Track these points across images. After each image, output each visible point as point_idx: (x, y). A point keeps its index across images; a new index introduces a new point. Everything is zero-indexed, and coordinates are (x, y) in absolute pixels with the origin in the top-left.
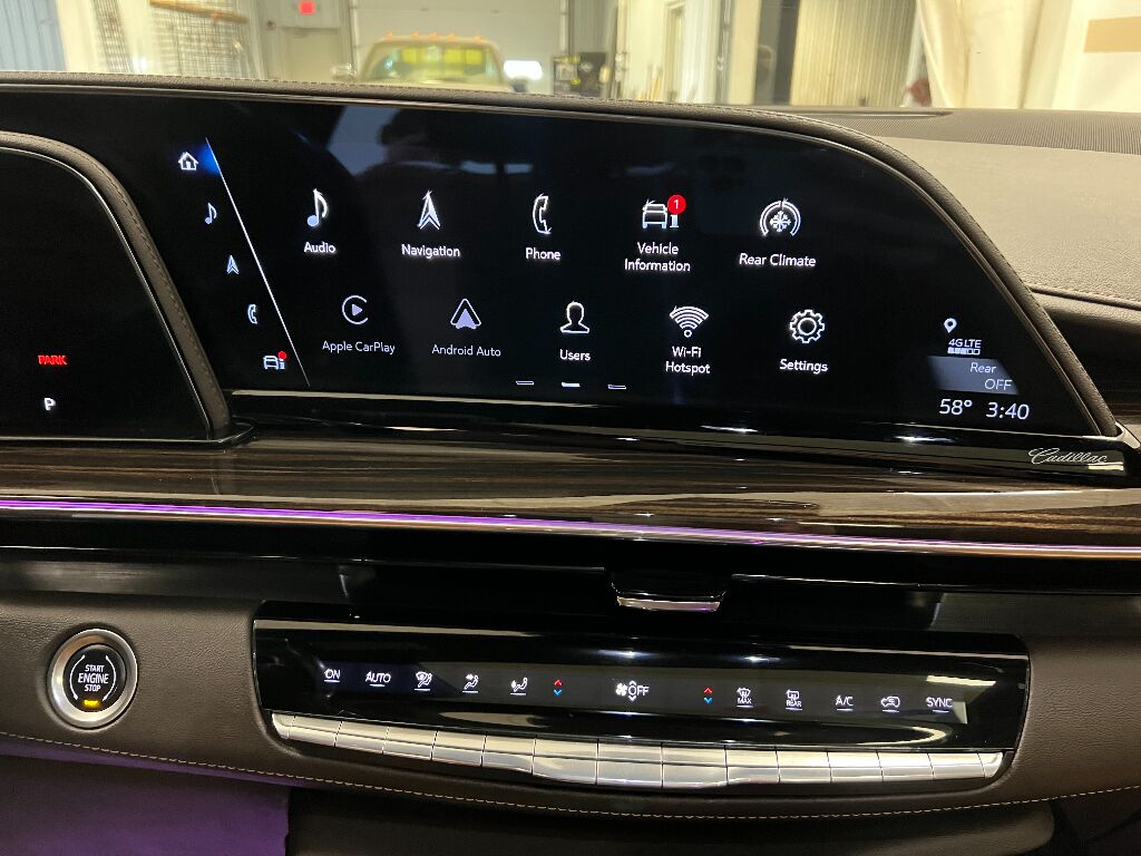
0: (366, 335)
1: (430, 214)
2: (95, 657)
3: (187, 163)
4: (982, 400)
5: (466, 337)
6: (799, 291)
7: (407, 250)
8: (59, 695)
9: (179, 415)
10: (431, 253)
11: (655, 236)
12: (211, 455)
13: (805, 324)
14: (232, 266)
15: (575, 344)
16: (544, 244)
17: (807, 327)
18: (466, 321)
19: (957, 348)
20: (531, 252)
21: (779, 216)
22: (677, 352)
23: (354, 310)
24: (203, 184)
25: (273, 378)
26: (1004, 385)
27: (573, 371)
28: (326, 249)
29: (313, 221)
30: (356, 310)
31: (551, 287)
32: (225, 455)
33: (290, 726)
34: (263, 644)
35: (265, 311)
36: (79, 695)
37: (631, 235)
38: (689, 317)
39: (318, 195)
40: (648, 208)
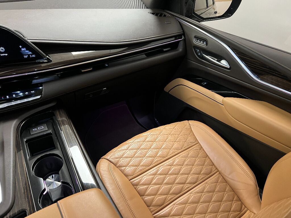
4: (29, 55)
17: (2, 50)
19: (23, 49)
26: (30, 53)
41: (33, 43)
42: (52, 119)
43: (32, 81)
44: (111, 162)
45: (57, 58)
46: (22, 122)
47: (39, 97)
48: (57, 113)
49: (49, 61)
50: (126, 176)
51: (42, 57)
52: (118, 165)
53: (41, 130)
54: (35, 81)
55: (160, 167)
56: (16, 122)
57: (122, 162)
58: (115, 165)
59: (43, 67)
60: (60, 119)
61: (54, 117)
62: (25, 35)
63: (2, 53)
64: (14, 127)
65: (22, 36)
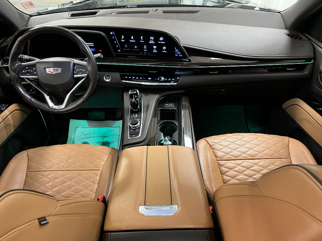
0: (127, 48)
1: (132, 38)
2: (107, 76)
3: (111, 33)
4: (179, 54)
5: (136, 48)
6: (163, 45)
7: (130, 41)
8: (105, 79)
9: (112, 56)
10: (132, 41)
11: (151, 40)
12: (114, 59)
13: (164, 48)
14: (115, 42)
15: (145, 49)
16: (142, 40)
18: (136, 47)
19: (176, 50)
20: (141, 41)
21: (161, 39)
22: (154, 50)
24: (113, 35)
25: (119, 52)
27: (145, 52)
28: (123, 41)
29: (122, 38)
30: (126, 46)
31: (143, 44)
32: (115, 59)
33: (123, 81)
34: (121, 75)
35: (118, 46)
36: (106, 79)
37: (150, 40)
38: (155, 47)
39: (123, 36)
40: (151, 38)
41: (184, 47)
42: (179, 101)
43: (175, 72)
44: (208, 143)
45: (196, 59)
46: (161, 97)
47: (176, 84)
48: (184, 98)
49: (190, 60)
50: (216, 156)
51: (186, 57)
52: (212, 147)
53: (170, 106)
54: (176, 73)
56: (158, 96)
57: (217, 146)
58: (211, 147)
59: (185, 64)
60: (184, 103)
61: (181, 100)
62: (180, 41)
63: (164, 50)
64: (156, 99)
65: (178, 41)
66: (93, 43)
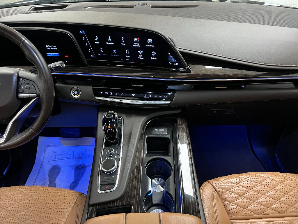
0: (103, 53)
1: (110, 39)
2: (76, 90)
3: (81, 32)
4: (173, 63)
5: (114, 54)
6: (152, 49)
7: (107, 43)
8: (72, 94)
9: (82, 63)
10: (110, 43)
11: (136, 42)
12: (86, 68)
13: (154, 53)
14: (87, 44)
15: (128, 55)
16: (123, 43)
17: (154, 54)
19: (171, 57)
20: (122, 44)
21: (150, 41)
22: (140, 56)
23: (101, 50)
24: (83, 35)
25: (92, 58)
26: (175, 61)
27: (128, 58)
28: (98, 43)
29: (96, 39)
30: (102, 50)
31: (125, 48)
32: (87, 68)
33: (97, 98)
34: (93, 89)
35: (91, 50)
36: (74, 95)
37: (133, 42)
38: (141, 52)
39: (96, 36)
40: (135, 39)
41: (181, 52)
42: (174, 127)
43: (168, 86)
44: (216, 190)
45: (196, 69)
46: (149, 120)
47: (169, 102)
48: (179, 122)
49: (188, 71)
51: (181, 65)
52: (222, 197)
53: (161, 132)
54: (170, 87)
55: (271, 221)
56: (145, 119)
58: (220, 196)
59: (181, 75)
60: (180, 127)
61: (175, 124)
62: (176, 44)
63: (153, 56)
64: (142, 123)
65: (173, 44)
66: (55, 46)
